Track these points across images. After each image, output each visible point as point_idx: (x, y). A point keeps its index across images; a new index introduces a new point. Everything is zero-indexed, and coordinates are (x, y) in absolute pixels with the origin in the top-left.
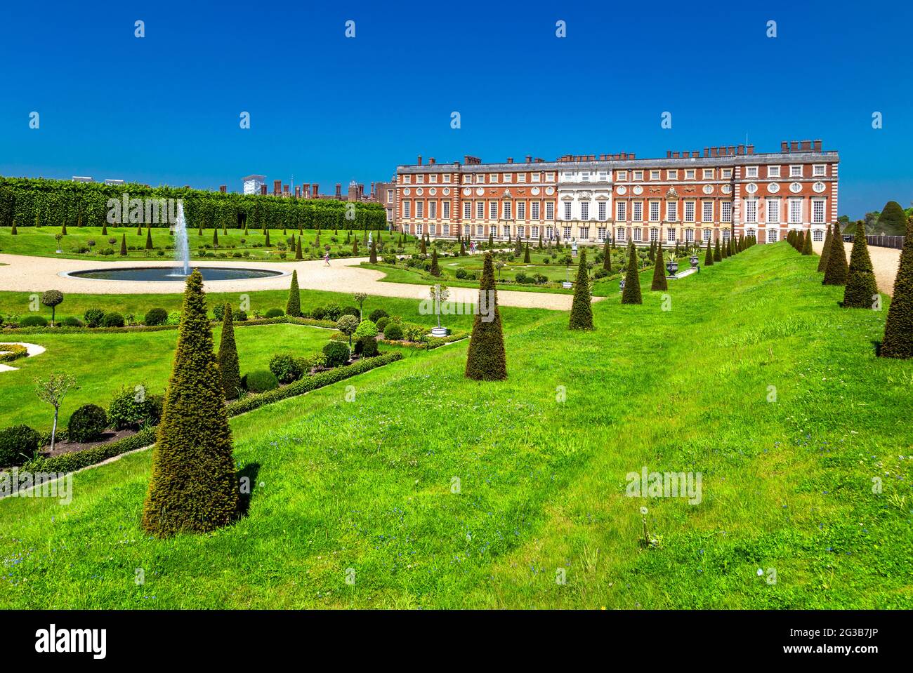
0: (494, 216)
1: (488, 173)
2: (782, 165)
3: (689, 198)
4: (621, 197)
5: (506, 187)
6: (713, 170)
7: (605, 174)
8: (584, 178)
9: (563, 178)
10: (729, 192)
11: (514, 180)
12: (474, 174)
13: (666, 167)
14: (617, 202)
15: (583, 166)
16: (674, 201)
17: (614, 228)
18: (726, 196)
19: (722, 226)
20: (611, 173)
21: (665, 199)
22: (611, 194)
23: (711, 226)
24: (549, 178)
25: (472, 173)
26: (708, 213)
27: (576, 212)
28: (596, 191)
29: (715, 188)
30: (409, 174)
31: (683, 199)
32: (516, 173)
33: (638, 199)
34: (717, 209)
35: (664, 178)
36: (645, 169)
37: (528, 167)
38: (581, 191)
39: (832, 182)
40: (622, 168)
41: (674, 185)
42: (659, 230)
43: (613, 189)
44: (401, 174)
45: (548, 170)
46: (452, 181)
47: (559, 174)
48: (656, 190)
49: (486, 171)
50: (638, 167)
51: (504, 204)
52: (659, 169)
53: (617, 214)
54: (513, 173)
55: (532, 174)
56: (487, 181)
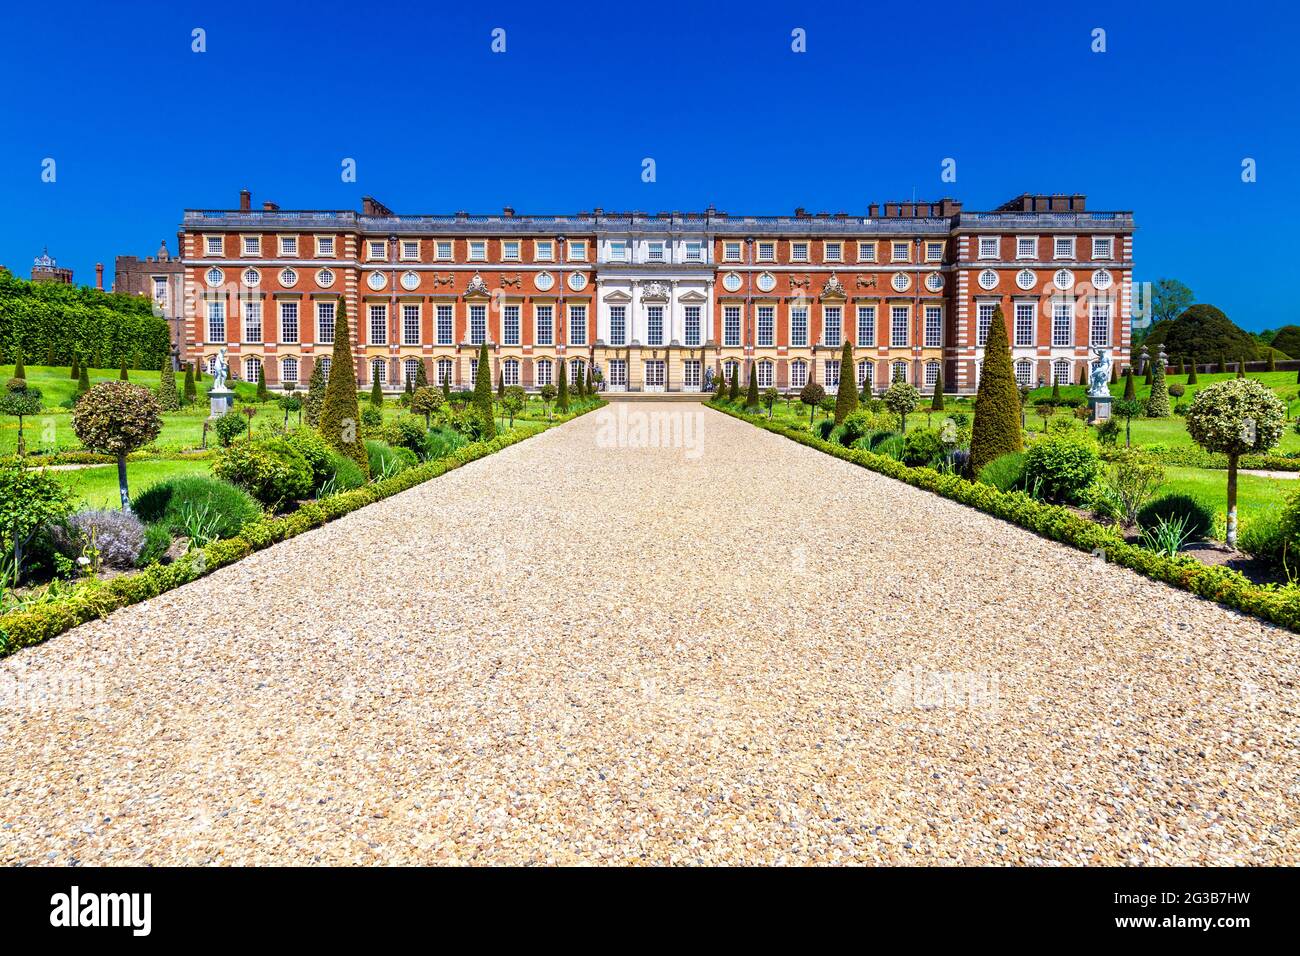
0: (445, 338)
1: (430, 238)
2: (1042, 235)
3: (866, 300)
4: (732, 295)
5: (473, 271)
6: (910, 243)
7: (697, 246)
8: (652, 254)
9: (606, 253)
10: (938, 289)
11: (494, 256)
12: (393, 238)
13: (822, 234)
14: (723, 306)
15: (651, 228)
16: (837, 306)
17: (718, 361)
18: (933, 296)
19: (927, 355)
20: (711, 244)
21: (820, 301)
22: (711, 290)
23: (907, 354)
24: (575, 253)
25: (388, 237)
26: (900, 331)
27: (638, 327)
28: (681, 283)
29: (915, 281)
30: (220, 232)
31: (854, 301)
32: (498, 238)
33: (767, 300)
34: (917, 320)
35: (817, 258)
36: (781, 239)
37: (525, 227)
38: (648, 282)
39: (1123, 270)
40: (734, 234)
41: (837, 272)
42: (809, 363)
43: (715, 278)
44: (197, 233)
45: (573, 233)
46: (341, 253)
47: (600, 243)
48: (801, 282)
49: (425, 233)
50: (765, 233)
51: (469, 311)
52: (807, 238)
53: (723, 331)
54: (491, 238)
55: (535, 241)
56: (427, 256)
